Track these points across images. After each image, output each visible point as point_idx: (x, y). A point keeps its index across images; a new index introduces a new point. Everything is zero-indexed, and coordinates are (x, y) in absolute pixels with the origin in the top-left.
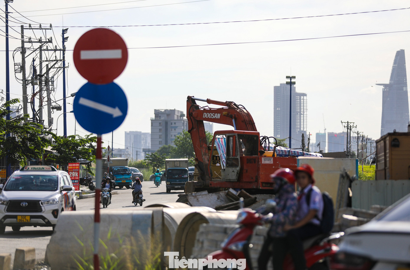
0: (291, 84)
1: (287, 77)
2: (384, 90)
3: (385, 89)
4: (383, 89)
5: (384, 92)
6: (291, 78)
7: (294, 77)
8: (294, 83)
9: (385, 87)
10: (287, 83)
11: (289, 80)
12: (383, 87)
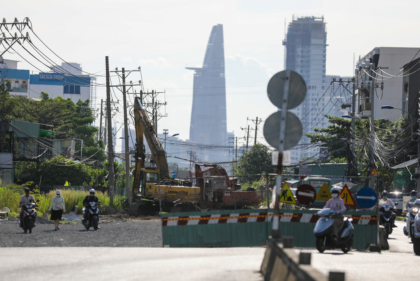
0: (165, 134)
1: (164, 130)
2: (195, 76)
3: (196, 74)
4: (194, 74)
5: (195, 78)
6: (166, 130)
7: (167, 130)
8: (168, 133)
9: (197, 72)
10: (164, 133)
11: (164, 132)
12: (195, 72)
